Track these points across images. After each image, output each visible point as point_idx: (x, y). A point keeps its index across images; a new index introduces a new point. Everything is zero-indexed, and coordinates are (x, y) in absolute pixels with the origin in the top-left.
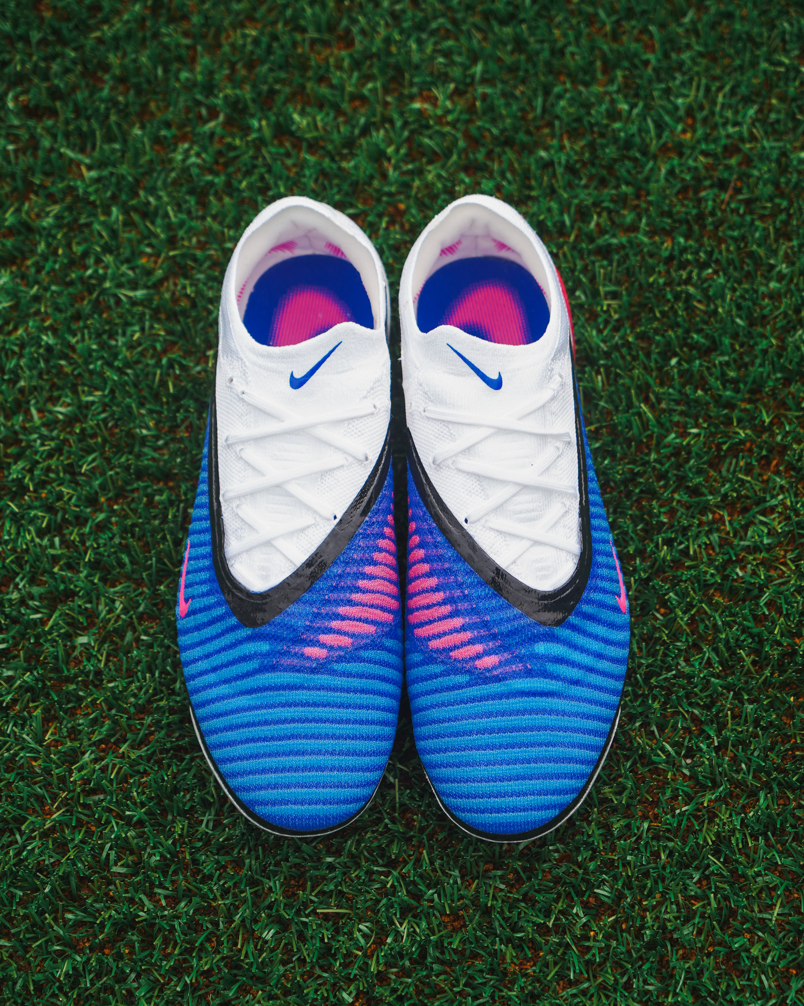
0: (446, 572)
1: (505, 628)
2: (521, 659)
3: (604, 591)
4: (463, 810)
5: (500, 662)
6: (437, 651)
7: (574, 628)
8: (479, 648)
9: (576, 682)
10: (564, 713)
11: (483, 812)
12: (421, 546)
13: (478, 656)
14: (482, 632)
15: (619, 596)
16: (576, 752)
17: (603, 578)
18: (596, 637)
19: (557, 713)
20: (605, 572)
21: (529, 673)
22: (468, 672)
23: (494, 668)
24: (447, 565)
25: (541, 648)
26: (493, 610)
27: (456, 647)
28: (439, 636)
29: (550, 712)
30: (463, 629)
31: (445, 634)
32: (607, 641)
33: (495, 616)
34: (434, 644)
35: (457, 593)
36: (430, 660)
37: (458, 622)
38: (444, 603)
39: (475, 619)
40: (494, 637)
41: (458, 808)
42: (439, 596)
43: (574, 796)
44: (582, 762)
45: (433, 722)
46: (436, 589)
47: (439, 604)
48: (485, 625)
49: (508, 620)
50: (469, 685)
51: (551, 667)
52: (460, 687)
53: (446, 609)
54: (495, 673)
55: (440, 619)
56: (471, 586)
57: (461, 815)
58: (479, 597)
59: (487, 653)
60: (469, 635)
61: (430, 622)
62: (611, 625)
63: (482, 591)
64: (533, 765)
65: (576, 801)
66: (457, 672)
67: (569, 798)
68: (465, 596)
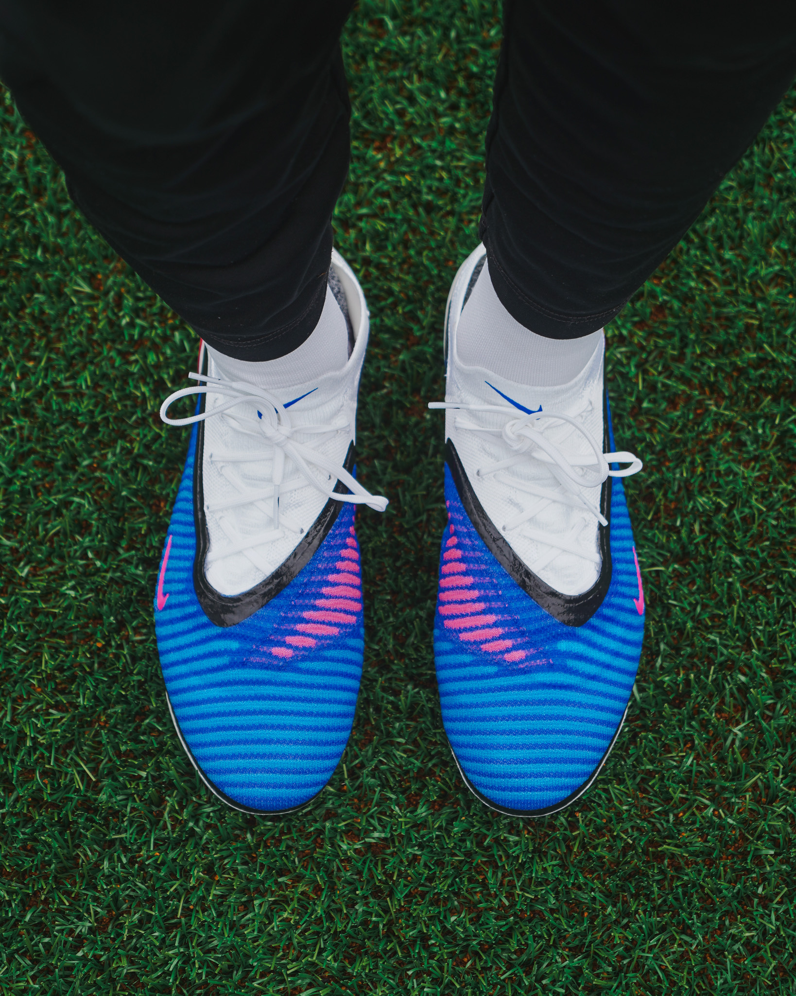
0: (481, 573)
2: (545, 654)
3: (624, 596)
4: (486, 787)
5: (527, 656)
6: (468, 643)
7: (594, 628)
8: (508, 643)
9: (593, 678)
10: (580, 705)
11: (504, 789)
12: (458, 546)
13: (508, 651)
14: (513, 629)
15: (637, 599)
16: (590, 741)
17: (623, 584)
18: (614, 637)
19: (574, 704)
20: (624, 578)
21: (551, 668)
22: (498, 664)
23: (521, 661)
24: (483, 567)
25: (563, 645)
26: (524, 610)
27: (486, 641)
28: (471, 629)
29: (568, 703)
30: (495, 625)
31: (477, 628)
32: (624, 641)
33: (525, 616)
34: (464, 636)
35: (491, 593)
36: (460, 649)
37: (491, 618)
38: (478, 600)
39: (507, 617)
40: (523, 634)
41: (480, 785)
42: (475, 594)
43: (585, 779)
44: (594, 749)
45: (461, 706)
46: (471, 587)
47: (474, 601)
48: (515, 623)
49: (537, 620)
50: (497, 675)
51: (571, 663)
52: (488, 677)
53: (481, 606)
54: (521, 666)
55: (473, 614)
56: (506, 587)
57: (484, 791)
58: (512, 598)
59: (515, 648)
60: (500, 631)
61: (463, 616)
62: (629, 627)
63: (515, 593)
64: (550, 750)
66: (486, 663)
67: (580, 781)
68: (499, 596)
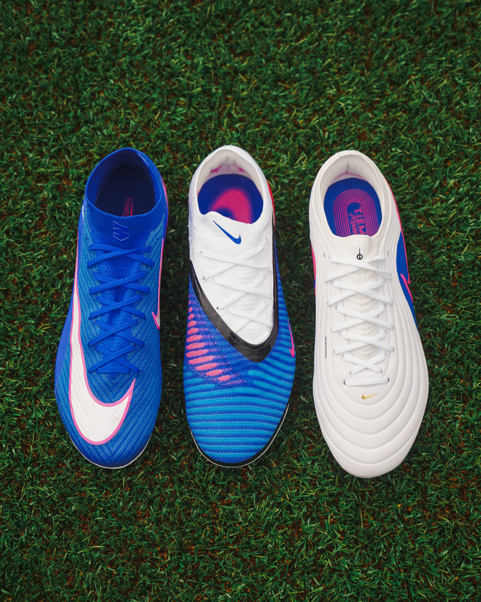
1: (233, 362)
65: (264, 449)
